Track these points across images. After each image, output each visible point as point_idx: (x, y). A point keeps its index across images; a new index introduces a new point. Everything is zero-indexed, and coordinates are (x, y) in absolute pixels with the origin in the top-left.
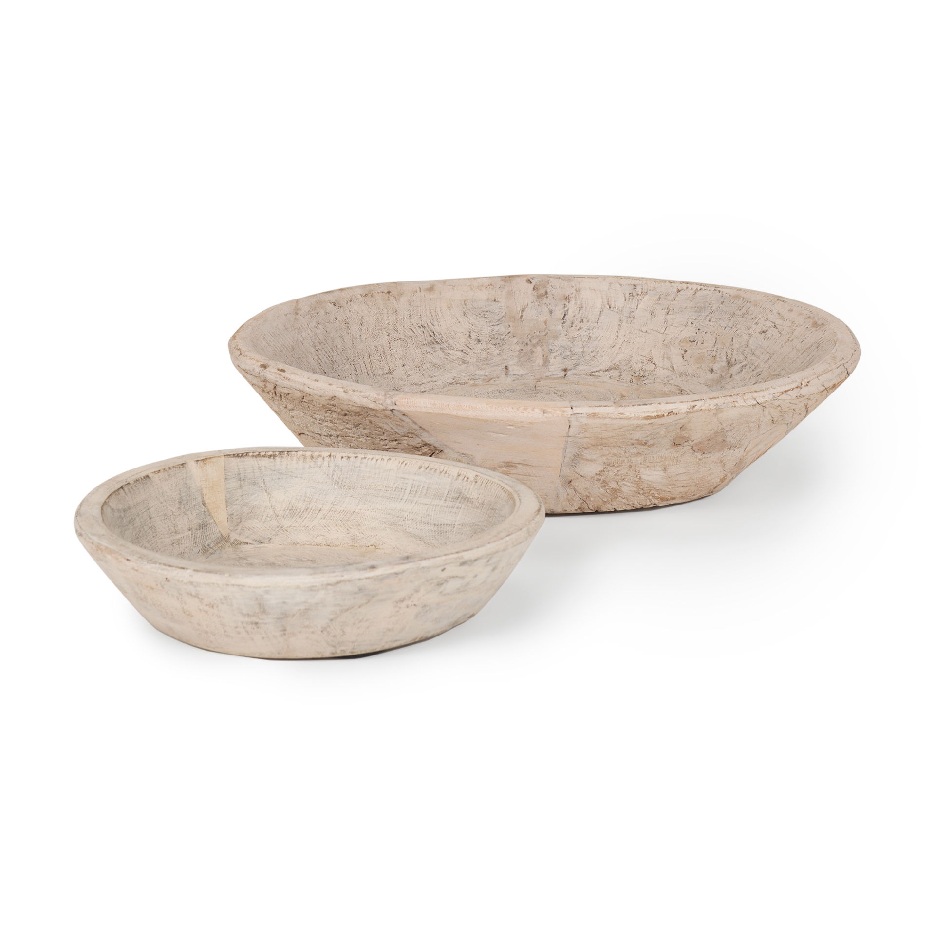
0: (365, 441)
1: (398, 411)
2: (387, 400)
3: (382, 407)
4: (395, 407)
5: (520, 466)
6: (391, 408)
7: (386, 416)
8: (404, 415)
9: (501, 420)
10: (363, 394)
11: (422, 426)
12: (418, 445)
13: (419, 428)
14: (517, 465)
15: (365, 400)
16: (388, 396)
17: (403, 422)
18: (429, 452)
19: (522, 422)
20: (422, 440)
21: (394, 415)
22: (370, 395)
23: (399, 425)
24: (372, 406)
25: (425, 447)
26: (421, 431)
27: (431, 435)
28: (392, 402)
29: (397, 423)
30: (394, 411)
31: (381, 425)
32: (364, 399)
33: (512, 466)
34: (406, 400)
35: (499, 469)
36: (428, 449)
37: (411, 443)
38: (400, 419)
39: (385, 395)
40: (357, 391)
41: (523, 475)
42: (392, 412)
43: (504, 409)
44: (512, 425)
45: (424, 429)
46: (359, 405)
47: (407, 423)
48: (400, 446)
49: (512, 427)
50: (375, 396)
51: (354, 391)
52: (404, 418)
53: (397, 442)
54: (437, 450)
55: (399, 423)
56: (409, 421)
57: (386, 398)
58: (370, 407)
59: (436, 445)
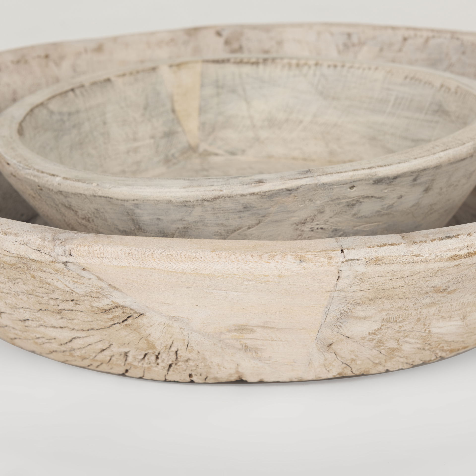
0: (26, 299)
1: (75, 264)
2: (57, 247)
3: (49, 259)
4: (69, 259)
5: (258, 329)
6: (65, 260)
7: (56, 271)
8: (84, 269)
9: (235, 275)
10: (19, 239)
11: (113, 284)
12: (107, 308)
13: (108, 286)
14: (255, 328)
15: (23, 247)
16: (59, 242)
17: (82, 278)
18: (123, 315)
19: (266, 276)
20: (112, 301)
21: (69, 270)
22: (29, 240)
23: (77, 282)
24: (34, 256)
25: (116, 309)
26: (111, 290)
27: (126, 295)
28: (64, 252)
29: (73, 279)
30: (68, 264)
31: (49, 281)
32: (23, 246)
33: (247, 329)
34: (86, 247)
35: (227, 334)
36: (121, 311)
37: (95, 304)
38: (78, 275)
39: (54, 240)
40: (11, 233)
41: (262, 340)
42: (66, 265)
43: (239, 258)
44: (251, 280)
45: (115, 287)
46: (15, 255)
47: (90, 279)
48: (79, 308)
49: (250, 283)
50: (39, 241)
51: (6, 234)
52: (84, 273)
53: (74, 302)
54: (136, 312)
55: (76, 280)
56: (92, 276)
57: (55, 246)
58: (31, 257)
59: (135, 307)
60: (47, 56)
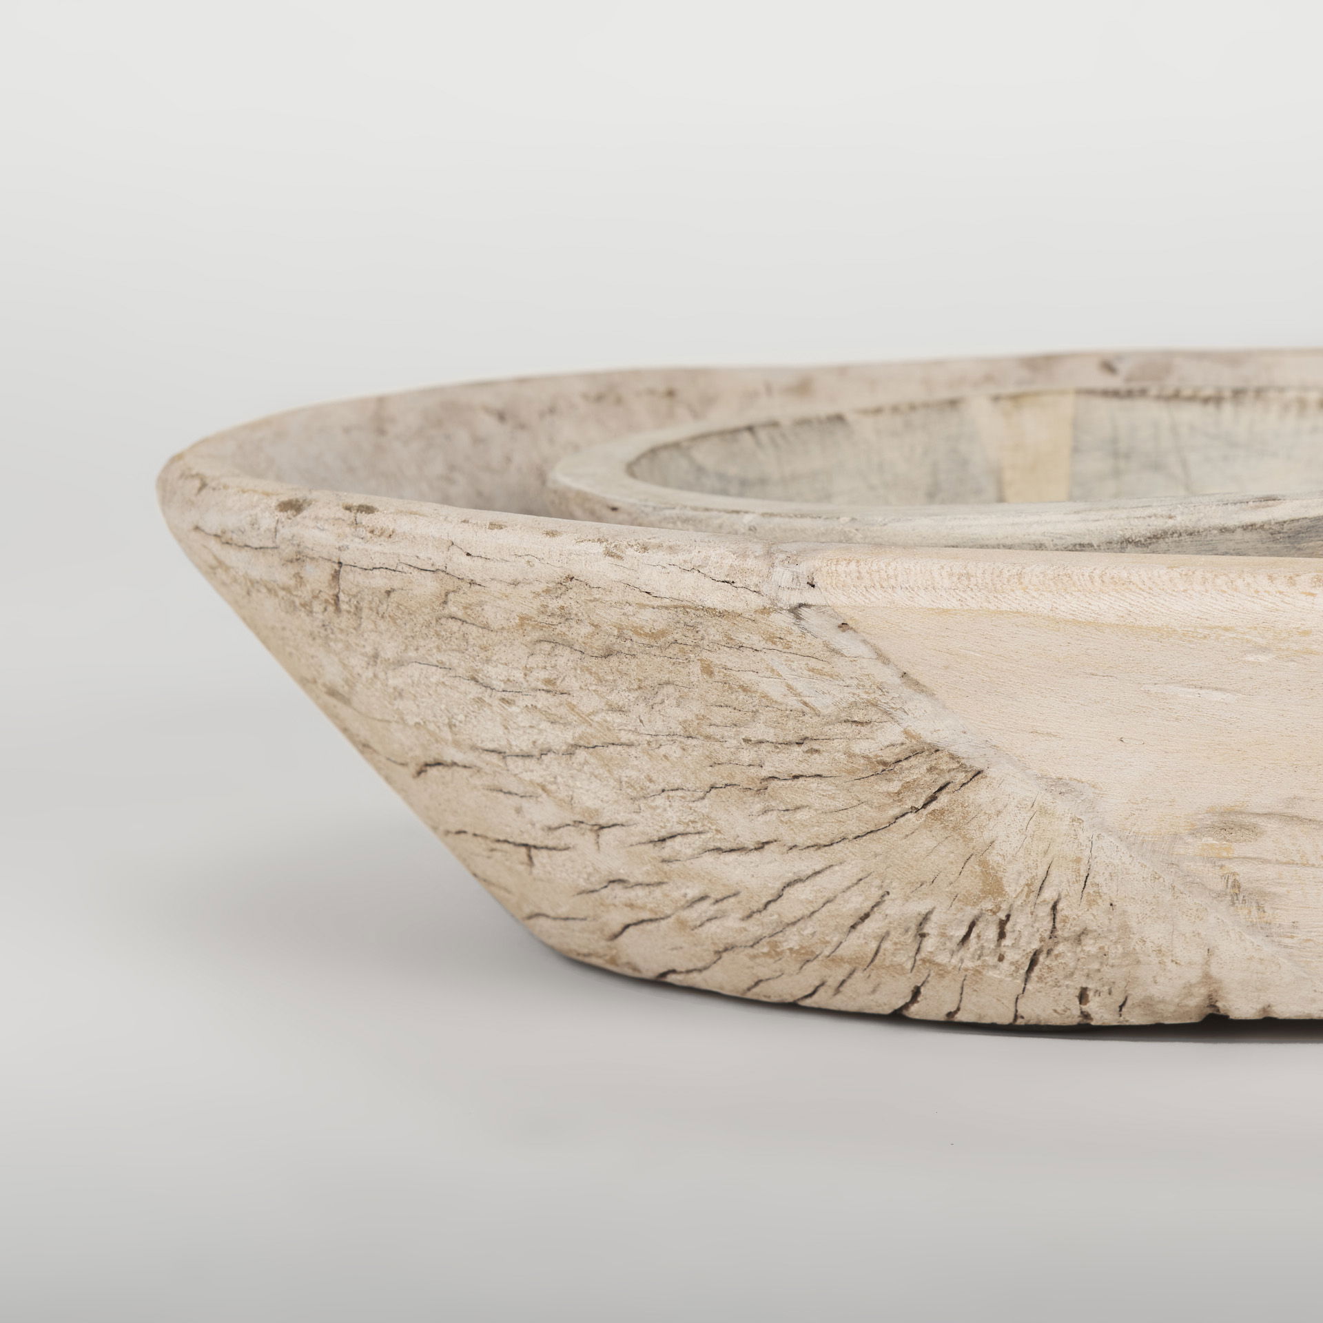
0: (679, 753)
1: (821, 609)
2: (779, 569)
3: (756, 602)
4: (810, 596)
5: (1271, 826)
6: (795, 599)
7: (771, 639)
8: (844, 626)
9: (1226, 629)
10: (679, 558)
11: (914, 673)
12: (889, 756)
13: (898, 681)
14: (1261, 822)
15: (690, 578)
16: (782, 556)
17: (836, 659)
18: (928, 778)
19: (1306, 633)
20: (906, 732)
21: (804, 631)
22: (707, 558)
23: (820, 673)
24: (716, 598)
25: (913, 761)
26: (907, 692)
27: (944, 707)
28: (796, 578)
29: (813, 663)
30: (804, 612)
31: (747, 678)
32: (689, 574)
33: (1241, 827)
34: (853, 566)
35: (1190, 840)
36: (925, 767)
37: (861, 747)
38: (826, 645)
39: (769, 554)
40: (660, 546)
41: (1278, 862)
42: (798, 617)
43: (1239, 582)
44: (1264, 650)
45: (917, 683)
46: (667, 602)
47: (854, 660)
48: (818, 763)
49: (1262, 658)
50: (731, 560)
51: (645, 549)
52: (842, 641)
53: (805, 747)
54: (962, 767)
55: (819, 665)
56: (864, 650)
57: (773, 565)
58: (708, 604)
59: (961, 749)
60: (671, 394)
